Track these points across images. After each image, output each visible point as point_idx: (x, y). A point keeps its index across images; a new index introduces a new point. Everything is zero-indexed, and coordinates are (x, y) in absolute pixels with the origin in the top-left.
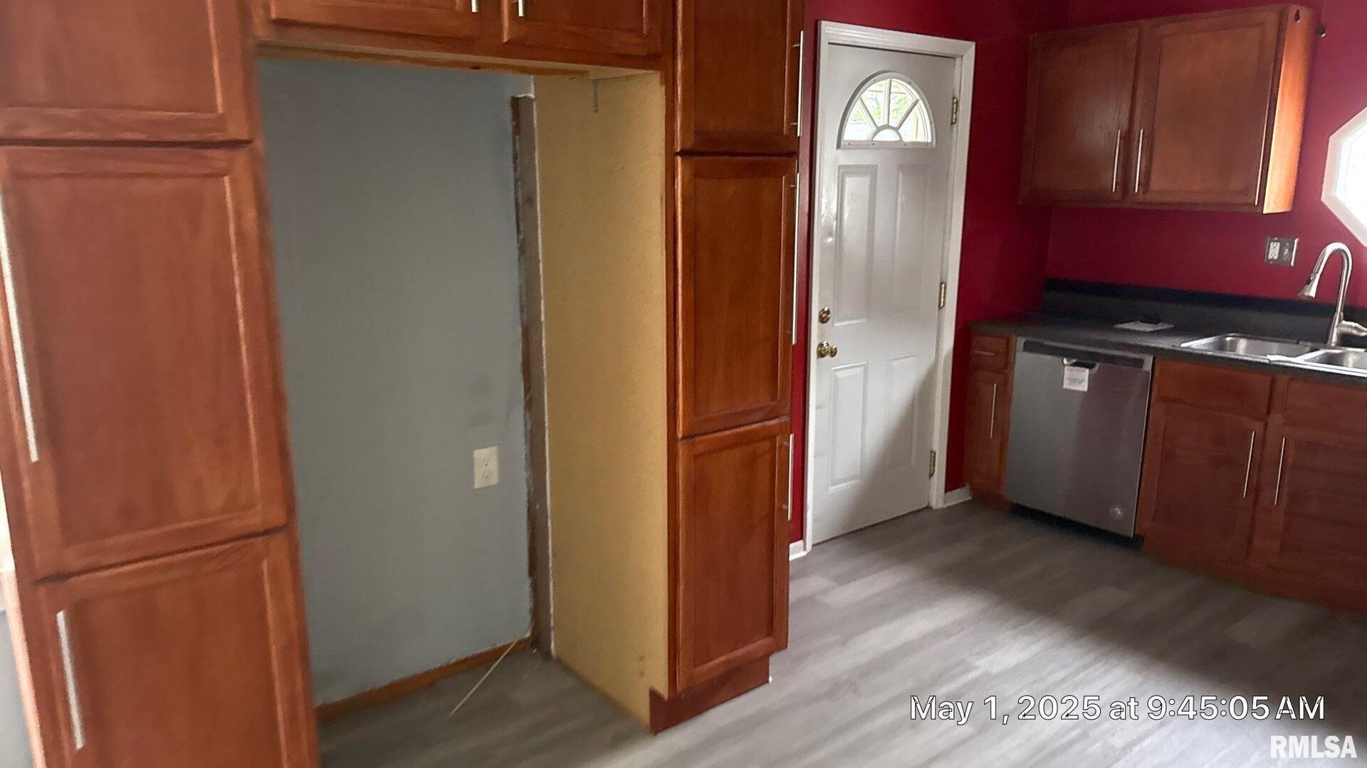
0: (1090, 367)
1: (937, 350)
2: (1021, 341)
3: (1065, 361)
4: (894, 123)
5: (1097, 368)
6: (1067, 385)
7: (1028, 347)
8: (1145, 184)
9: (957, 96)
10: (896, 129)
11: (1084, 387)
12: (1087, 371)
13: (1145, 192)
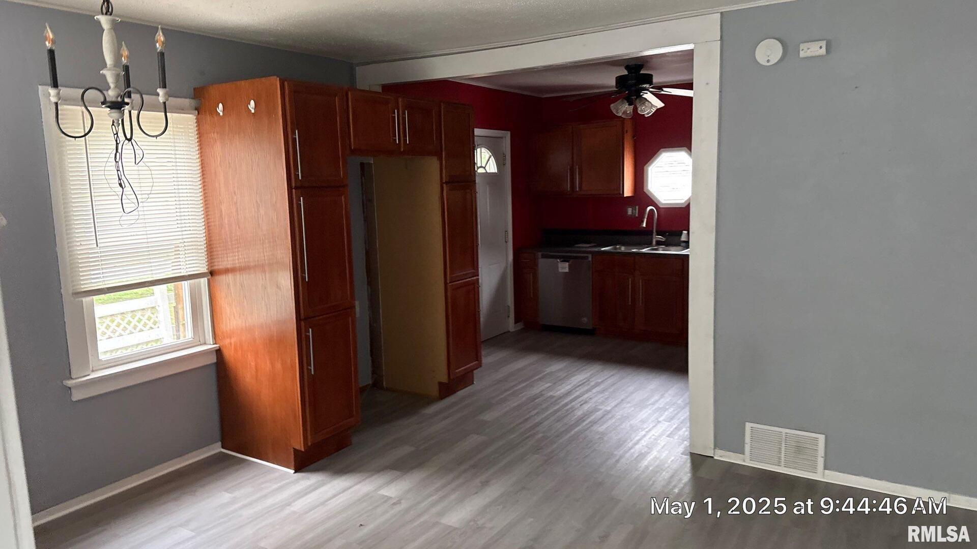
0: (568, 262)
1: (507, 261)
2: (540, 254)
3: (559, 260)
4: (484, 165)
5: (571, 261)
6: (560, 270)
7: (544, 256)
8: (580, 187)
9: (505, 153)
10: (484, 168)
11: (567, 270)
12: (567, 263)
13: (581, 190)
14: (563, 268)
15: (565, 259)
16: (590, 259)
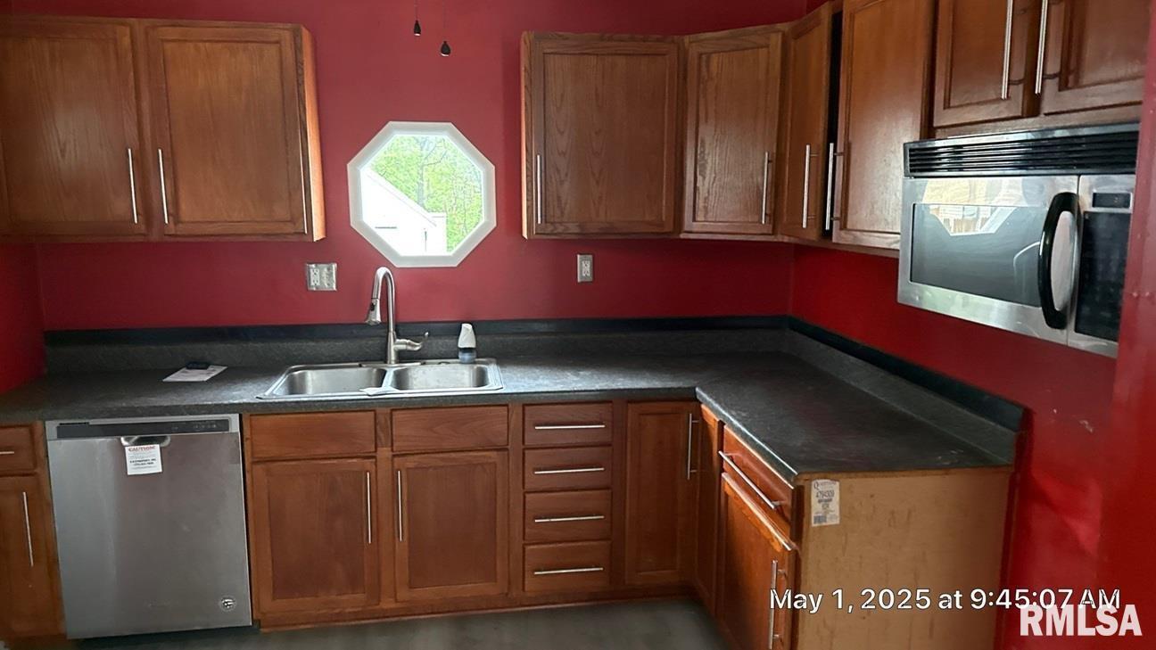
0: (158, 441)
2: (51, 427)
3: (123, 441)
5: (167, 442)
6: (133, 470)
7: (67, 432)
8: (175, 215)
11: (157, 468)
12: (157, 446)
13: (176, 222)
14: (142, 462)
15: (146, 436)
16: (235, 427)
